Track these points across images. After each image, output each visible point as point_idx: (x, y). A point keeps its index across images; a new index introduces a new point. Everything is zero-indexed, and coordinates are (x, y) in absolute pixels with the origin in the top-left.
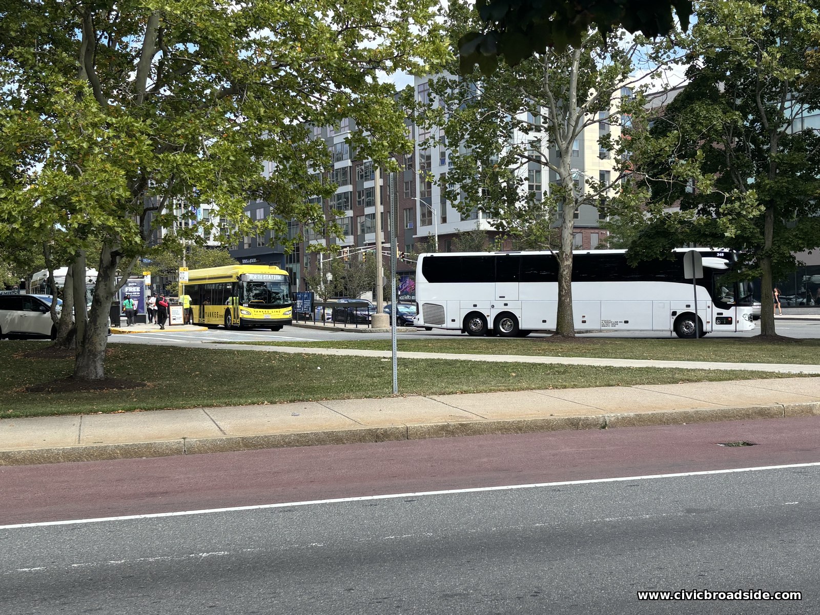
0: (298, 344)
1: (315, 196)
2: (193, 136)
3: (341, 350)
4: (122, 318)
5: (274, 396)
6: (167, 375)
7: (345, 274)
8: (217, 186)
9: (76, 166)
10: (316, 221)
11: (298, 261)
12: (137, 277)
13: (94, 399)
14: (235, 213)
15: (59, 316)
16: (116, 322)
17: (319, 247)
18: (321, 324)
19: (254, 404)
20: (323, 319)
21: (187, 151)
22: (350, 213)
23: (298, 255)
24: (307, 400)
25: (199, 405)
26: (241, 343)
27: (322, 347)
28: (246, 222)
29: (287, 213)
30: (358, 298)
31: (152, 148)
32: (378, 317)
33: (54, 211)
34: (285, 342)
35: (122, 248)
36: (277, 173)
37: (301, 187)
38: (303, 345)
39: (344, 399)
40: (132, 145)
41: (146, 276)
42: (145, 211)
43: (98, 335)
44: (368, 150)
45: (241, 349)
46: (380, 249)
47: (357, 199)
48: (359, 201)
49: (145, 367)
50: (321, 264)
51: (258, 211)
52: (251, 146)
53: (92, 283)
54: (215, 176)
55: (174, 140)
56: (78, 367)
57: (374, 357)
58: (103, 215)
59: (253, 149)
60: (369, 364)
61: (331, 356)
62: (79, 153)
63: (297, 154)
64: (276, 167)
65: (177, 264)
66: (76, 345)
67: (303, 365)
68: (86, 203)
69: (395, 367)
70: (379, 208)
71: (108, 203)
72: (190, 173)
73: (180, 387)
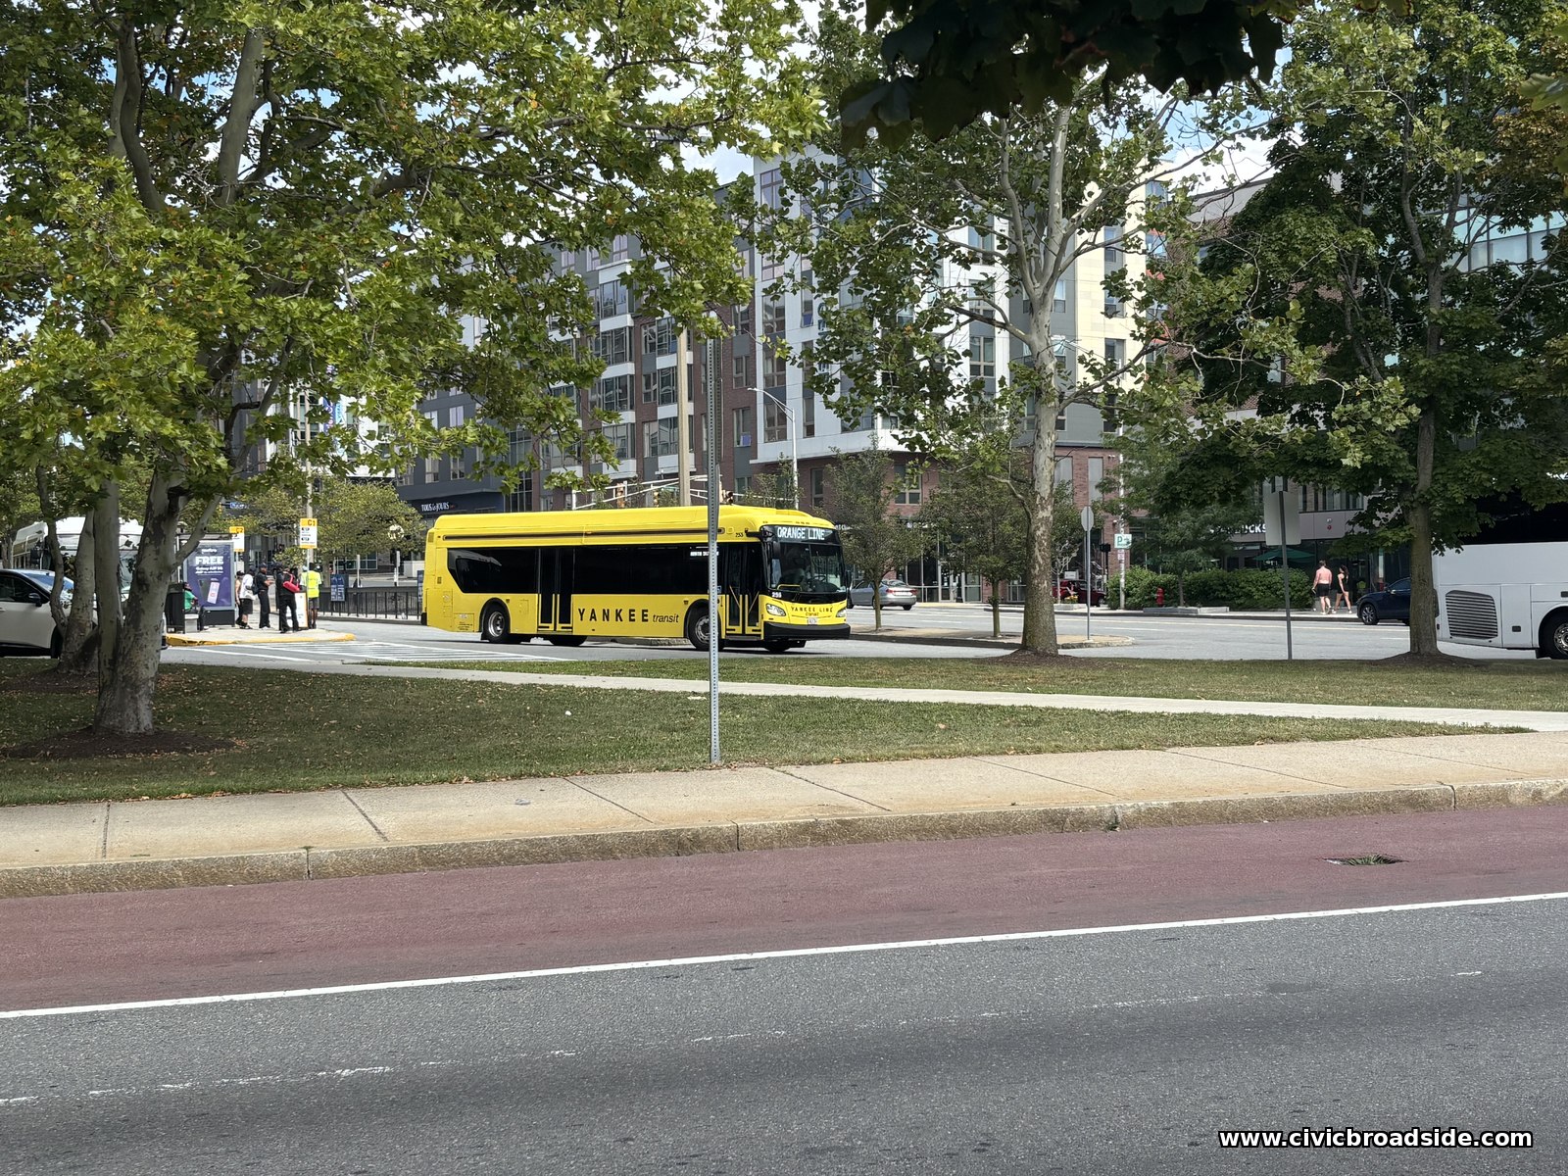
0: (529, 667)
1: (562, 383)
2: (326, 266)
3: (611, 678)
5: (481, 766)
6: (274, 725)
8: (366, 360)
9: (103, 322)
10: (564, 429)
11: (529, 508)
12: (218, 536)
13: (133, 772)
15: (67, 612)
16: (177, 623)
17: (569, 479)
19: (442, 781)
21: (314, 293)
22: (628, 417)
23: (529, 495)
24: (546, 775)
25: (336, 784)
26: (418, 665)
27: (576, 673)
29: (508, 416)
31: (250, 288)
33: (60, 410)
34: (504, 663)
35: (189, 481)
36: (488, 340)
37: (534, 365)
38: (538, 668)
39: (617, 773)
40: (209, 282)
41: (236, 534)
42: (235, 409)
43: (141, 649)
44: (665, 296)
45: (418, 676)
46: (687, 485)
47: (644, 389)
48: (646, 394)
49: (232, 710)
51: (452, 411)
52: (439, 286)
53: (131, 547)
54: (363, 341)
55: (290, 274)
56: (103, 710)
57: (675, 693)
58: (153, 415)
59: (442, 291)
60: (665, 706)
61: (592, 689)
62: (108, 299)
63: (528, 302)
64: (488, 327)
65: (295, 512)
66: (99, 668)
67: (538, 707)
68: (120, 392)
69: (715, 712)
70: (684, 406)
71: (163, 393)
72: (316, 337)
73: (301, 749)
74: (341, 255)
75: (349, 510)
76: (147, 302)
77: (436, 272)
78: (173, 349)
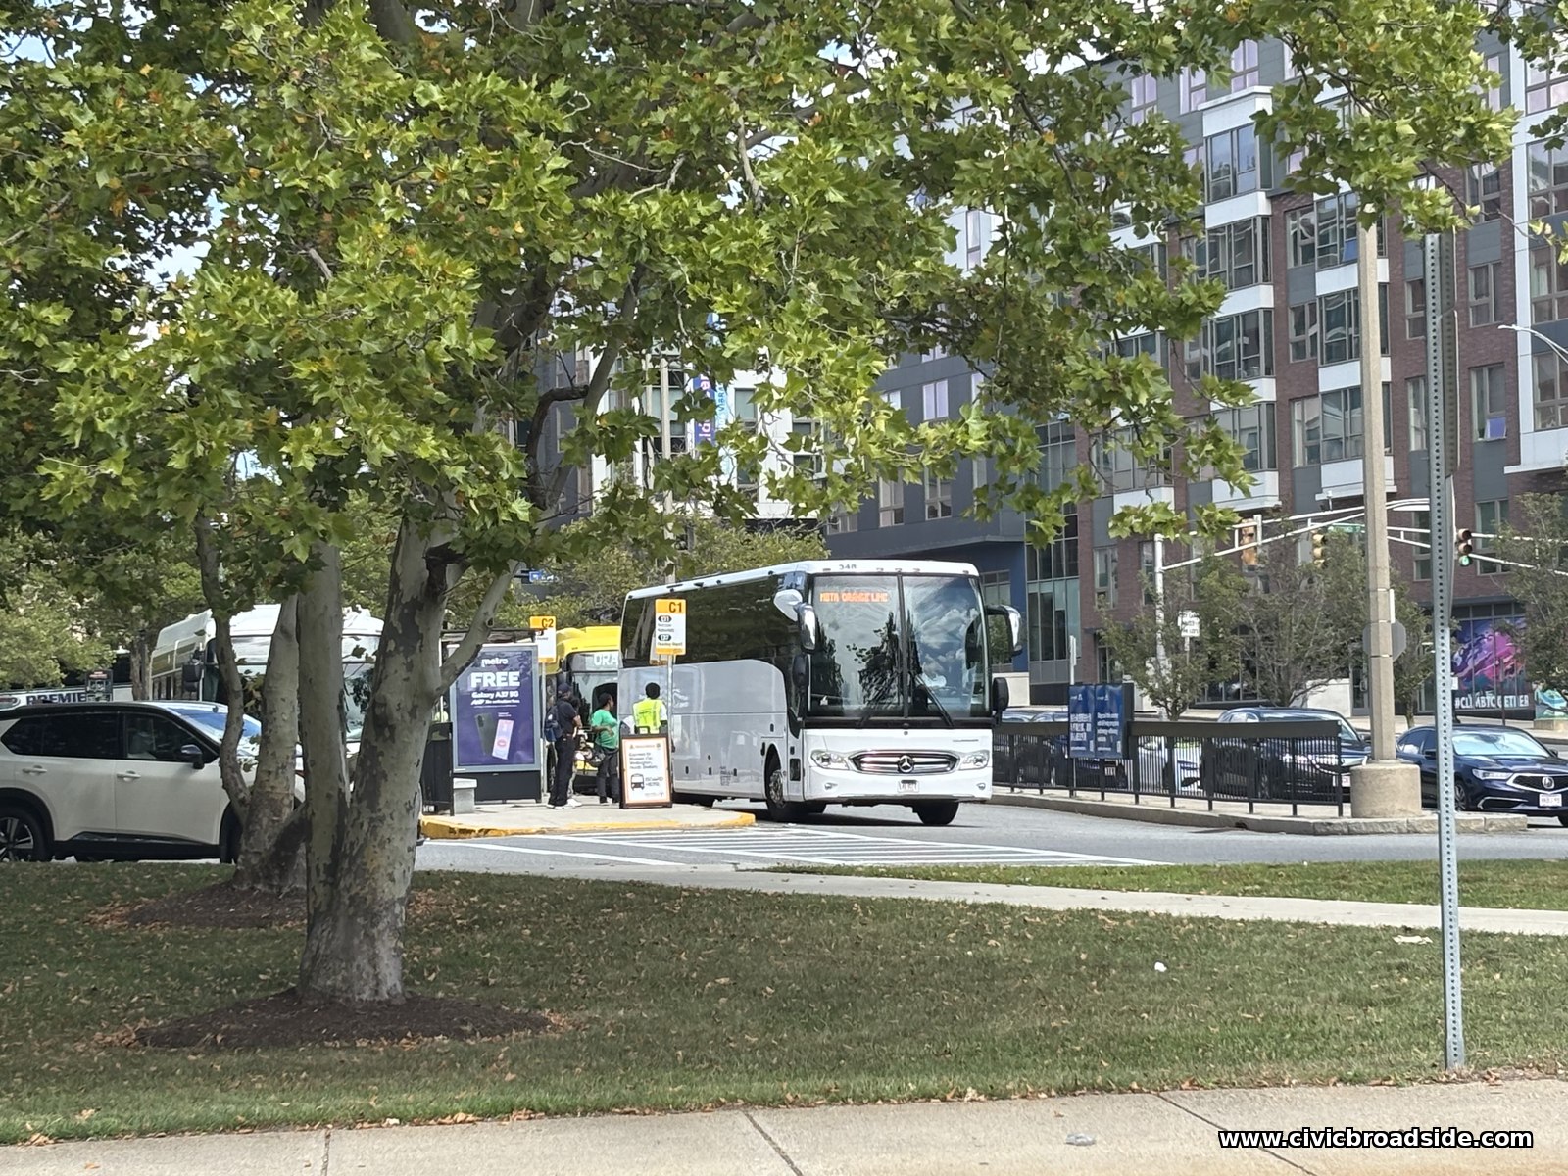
0: (1081, 878)
1: (1142, 330)
2: (707, 131)
3: (1241, 898)
4: (458, 783)
5: (999, 1068)
6: (617, 986)
7: (1249, 614)
8: (784, 302)
9: (313, 253)
10: (1146, 420)
11: (1073, 571)
12: (509, 635)
13: (370, 1072)
14: (844, 393)
15: (249, 777)
16: (440, 796)
17: (1156, 517)
18: (1160, 803)
19: (927, 1097)
20: (1168, 784)
21: (686, 182)
22: (1265, 389)
23: (1073, 547)
24: (1123, 1088)
25: (733, 1099)
26: (873, 873)
27: (1171, 889)
28: (881, 425)
29: (1041, 396)
30: (1296, 703)
31: (572, 180)
32: (1377, 774)
33: (239, 414)
34: (1033, 869)
35: (464, 537)
36: (1002, 253)
37: (1089, 297)
38: (1098, 879)
39: (1261, 1086)
40: (501, 174)
41: (542, 631)
42: (544, 403)
43: (382, 845)
44: (1340, 153)
45: (875, 894)
46: (1382, 518)
47: (1292, 336)
48: (1296, 345)
49: (542, 958)
50: (1160, 578)
51: (928, 392)
52: (910, 156)
53: (362, 658)
54: (778, 268)
55: (643, 146)
56: (314, 959)
57: (1369, 929)
58: (397, 423)
59: (915, 166)
60: (1349, 955)
61: (1204, 921)
62: (320, 211)
63: (1078, 179)
64: (1002, 229)
66: (308, 882)
67: (1101, 954)
68: (340, 382)
69: (1454, 970)
70: (1373, 366)
71: (418, 380)
72: (694, 262)
73: (666, 1031)
74: (735, 107)
76: (388, 213)
77: (904, 130)
78: (431, 300)
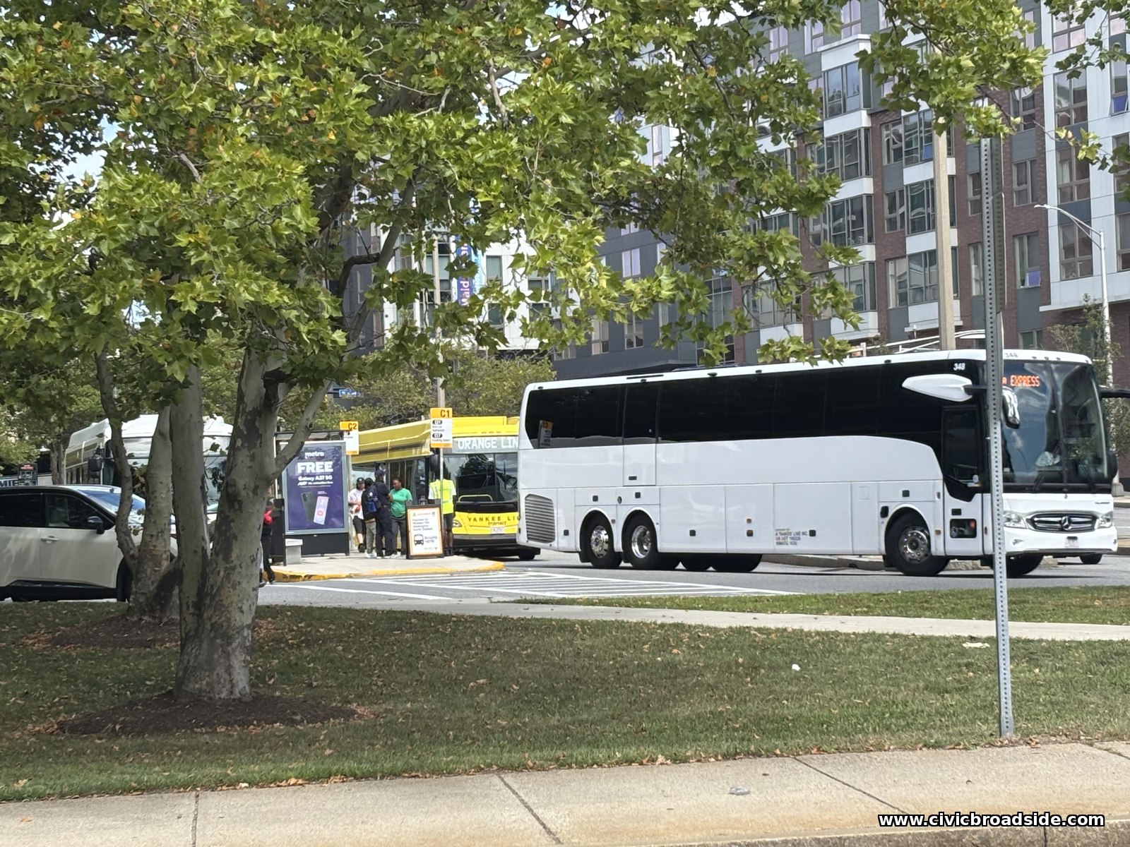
0: (739, 604)
1: (780, 211)
2: (467, 70)
3: (853, 617)
4: (289, 542)
5: (680, 741)
6: (406, 686)
8: (528, 193)
9: (184, 157)
10: (784, 275)
12: (324, 435)
13: (227, 750)
14: (576, 261)
15: (137, 539)
17: (791, 347)
19: (630, 762)
21: (452, 107)
22: (868, 252)
24: (770, 754)
25: (490, 766)
26: (590, 602)
27: (804, 611)
28: (604, 283)
29: (706, 258)
31: (369, 102)
33: (133, 275)
34: (704, 598)
35: (291, 362)
36: (679, 155)
37: (742, 187)
38: (751, 605)
39: (868, 751)
40: (320, 98)
41: (348, 432)
42: (348, 265)
43: (234, 586)
45: (591, 618)
46: (951, 344)
47: (887, 214)
48: (890, 220)
49: (351, 666)
51: (625, 256)
53: (218, 453)
54: (523, 167)
55: (423, 81)
56: (186, 669)
57: (945, 638)
58: (257, 279)
59: (615, 93)
60: (931, 657)
61: (827, 634)
62: (189, 125)
63: (732, 102)
64: (679, 138)
65: (422, 399)
66: (181, 614)
67: (753, 658)
68: (214, 248)
69: (1006, 666)
70: (945, 234)
72: (462, 165)
73: (441, 719)
74: (487, 52)
75: (493, 397)
76: (241, 128)
